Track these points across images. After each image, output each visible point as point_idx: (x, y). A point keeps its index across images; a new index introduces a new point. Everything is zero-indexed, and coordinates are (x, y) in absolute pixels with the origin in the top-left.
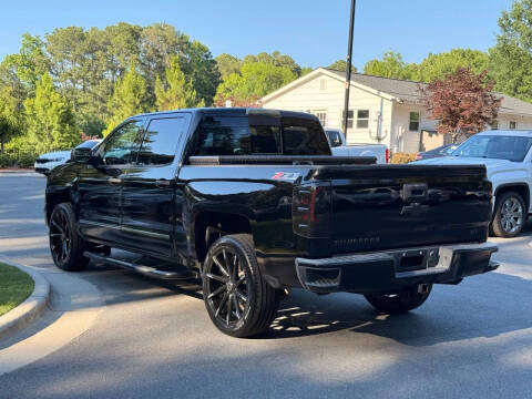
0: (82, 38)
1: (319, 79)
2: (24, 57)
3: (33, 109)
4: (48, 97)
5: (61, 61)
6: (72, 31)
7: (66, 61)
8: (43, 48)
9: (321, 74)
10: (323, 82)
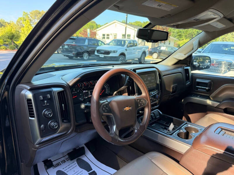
0: (40, 13)
1: (114, 24)
2: (24, 18)
3: (24, 31)
4: (28, 27)
5: (34, 19)
6: (37, 11)
7: (35, 19)
8: (29, 16)
9: (115, 22)
10: (116, 25)
